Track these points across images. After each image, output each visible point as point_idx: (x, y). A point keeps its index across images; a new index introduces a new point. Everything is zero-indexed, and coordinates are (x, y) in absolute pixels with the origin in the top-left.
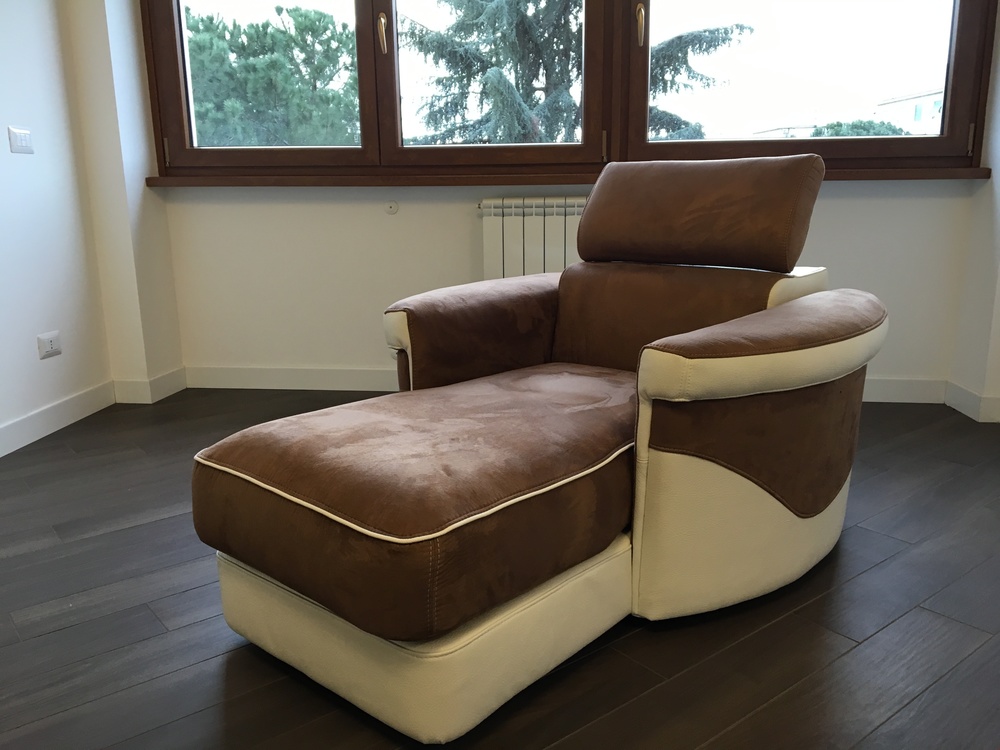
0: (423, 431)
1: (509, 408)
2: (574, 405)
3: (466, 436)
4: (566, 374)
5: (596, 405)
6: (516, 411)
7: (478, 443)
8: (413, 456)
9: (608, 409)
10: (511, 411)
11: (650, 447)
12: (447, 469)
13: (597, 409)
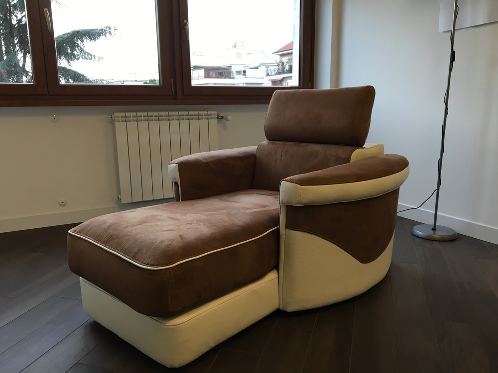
0: (176, 220)
1: (221, 210)
2: (253, 209)
3: (195, 222)
4: (255, 194)
5: (264, 209)
6: (224, 211)
7: (200, 225)
8: (167, 230)
9: (270, 210)
10: (222, 211)
11: (286, 228)
12: (181, 237)
13: (264, 210)
